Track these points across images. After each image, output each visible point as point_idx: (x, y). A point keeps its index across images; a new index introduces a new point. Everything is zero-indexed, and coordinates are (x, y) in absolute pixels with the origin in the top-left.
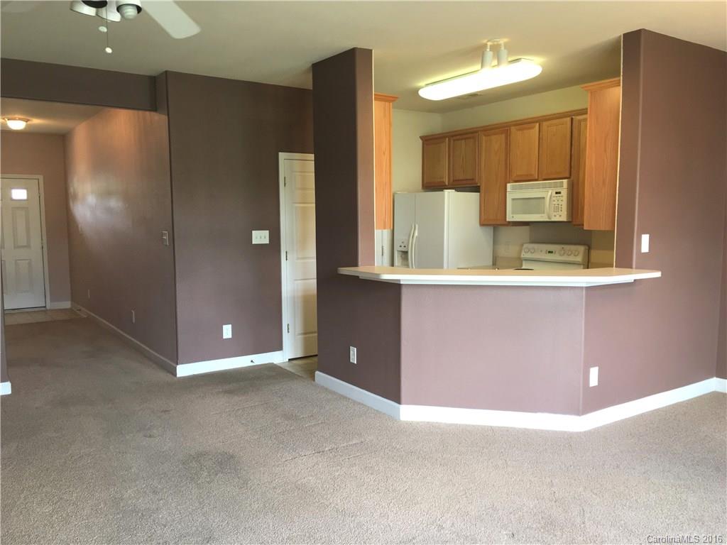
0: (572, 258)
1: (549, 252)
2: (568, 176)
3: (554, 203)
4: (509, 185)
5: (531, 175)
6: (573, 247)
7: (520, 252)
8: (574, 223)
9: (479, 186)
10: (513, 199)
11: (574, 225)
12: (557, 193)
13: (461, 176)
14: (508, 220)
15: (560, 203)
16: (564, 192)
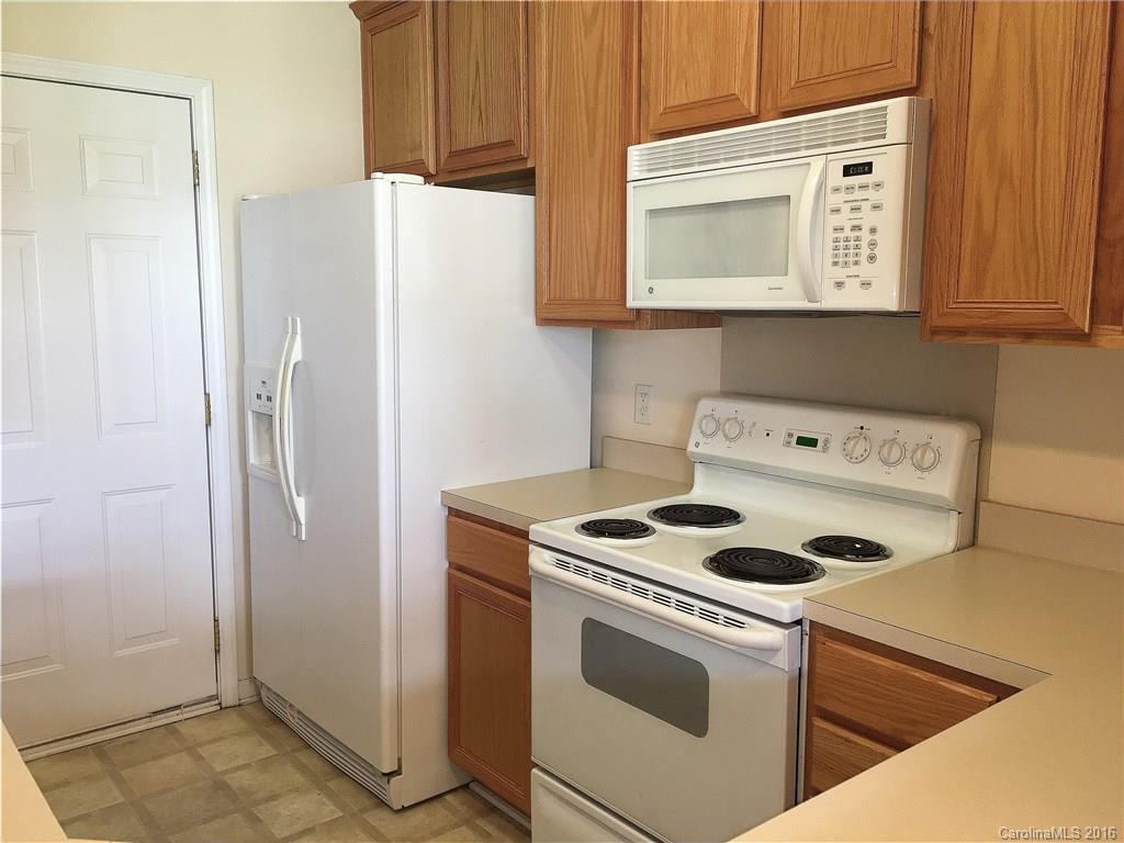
0: (903, 478)
1: (802, 441)
2: (909, 79)
3: (835, 220)
4: (634, 152)
5: (731, 98)
6: (914, 431)
7: (686, 427)
8: (937, 321)
9: (532, 171)
10: (653, 213)
11: (935, 332)
12: (848, 171)
13: (470, 136)
14: (631, 303)
15: (868, 218)
16: (891, 166)
